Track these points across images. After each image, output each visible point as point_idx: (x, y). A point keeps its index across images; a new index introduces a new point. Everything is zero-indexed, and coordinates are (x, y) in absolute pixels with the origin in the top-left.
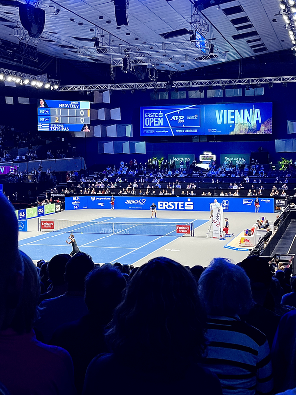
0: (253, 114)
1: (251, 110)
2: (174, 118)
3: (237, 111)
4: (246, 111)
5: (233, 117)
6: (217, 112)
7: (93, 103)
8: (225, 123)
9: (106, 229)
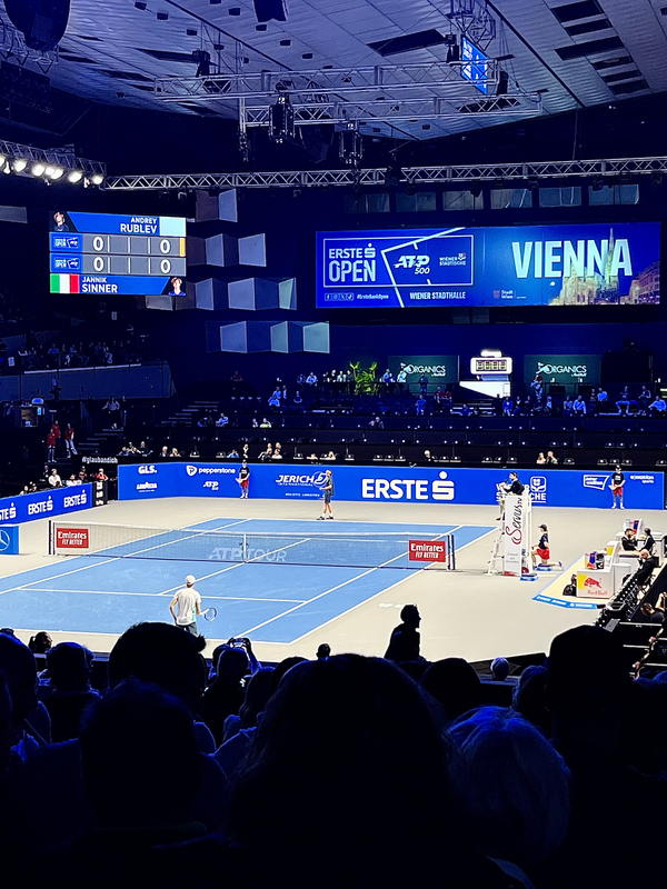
0: (610, 252)
1: (604, 243)
2: (405, 261)
3: (568, 244)
4: (591, 243)
5: (558, 259)
6: (516, 246)
7: (193, 220)
8: (538, 274)
9: (225, 550)
